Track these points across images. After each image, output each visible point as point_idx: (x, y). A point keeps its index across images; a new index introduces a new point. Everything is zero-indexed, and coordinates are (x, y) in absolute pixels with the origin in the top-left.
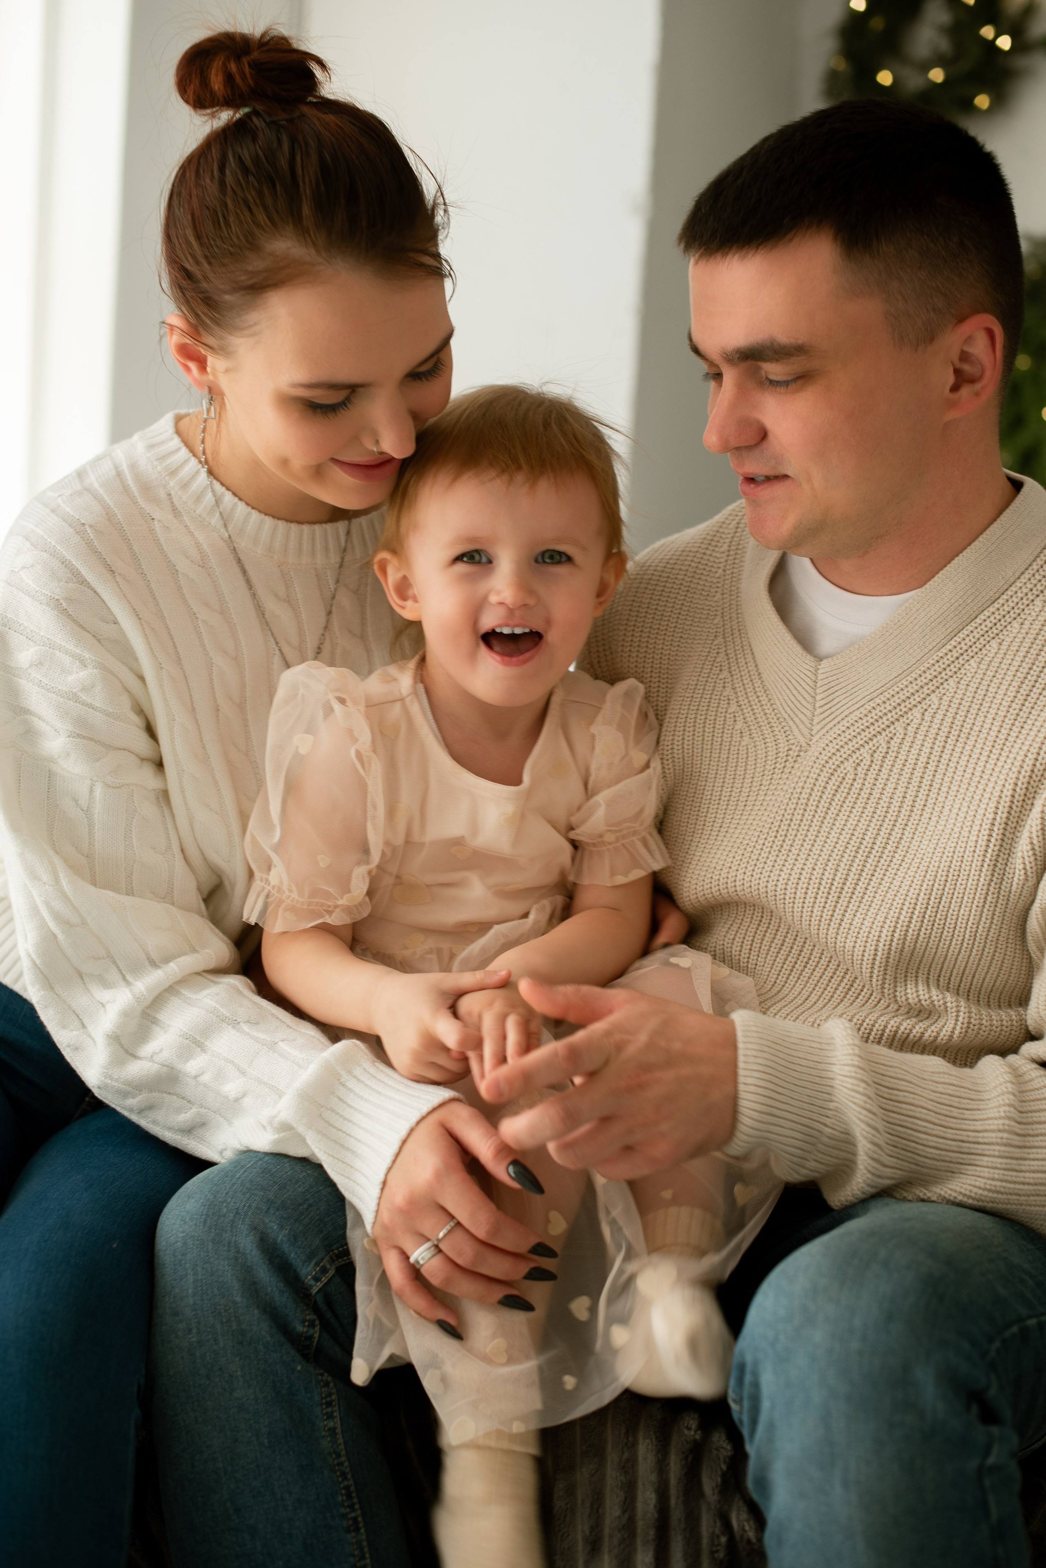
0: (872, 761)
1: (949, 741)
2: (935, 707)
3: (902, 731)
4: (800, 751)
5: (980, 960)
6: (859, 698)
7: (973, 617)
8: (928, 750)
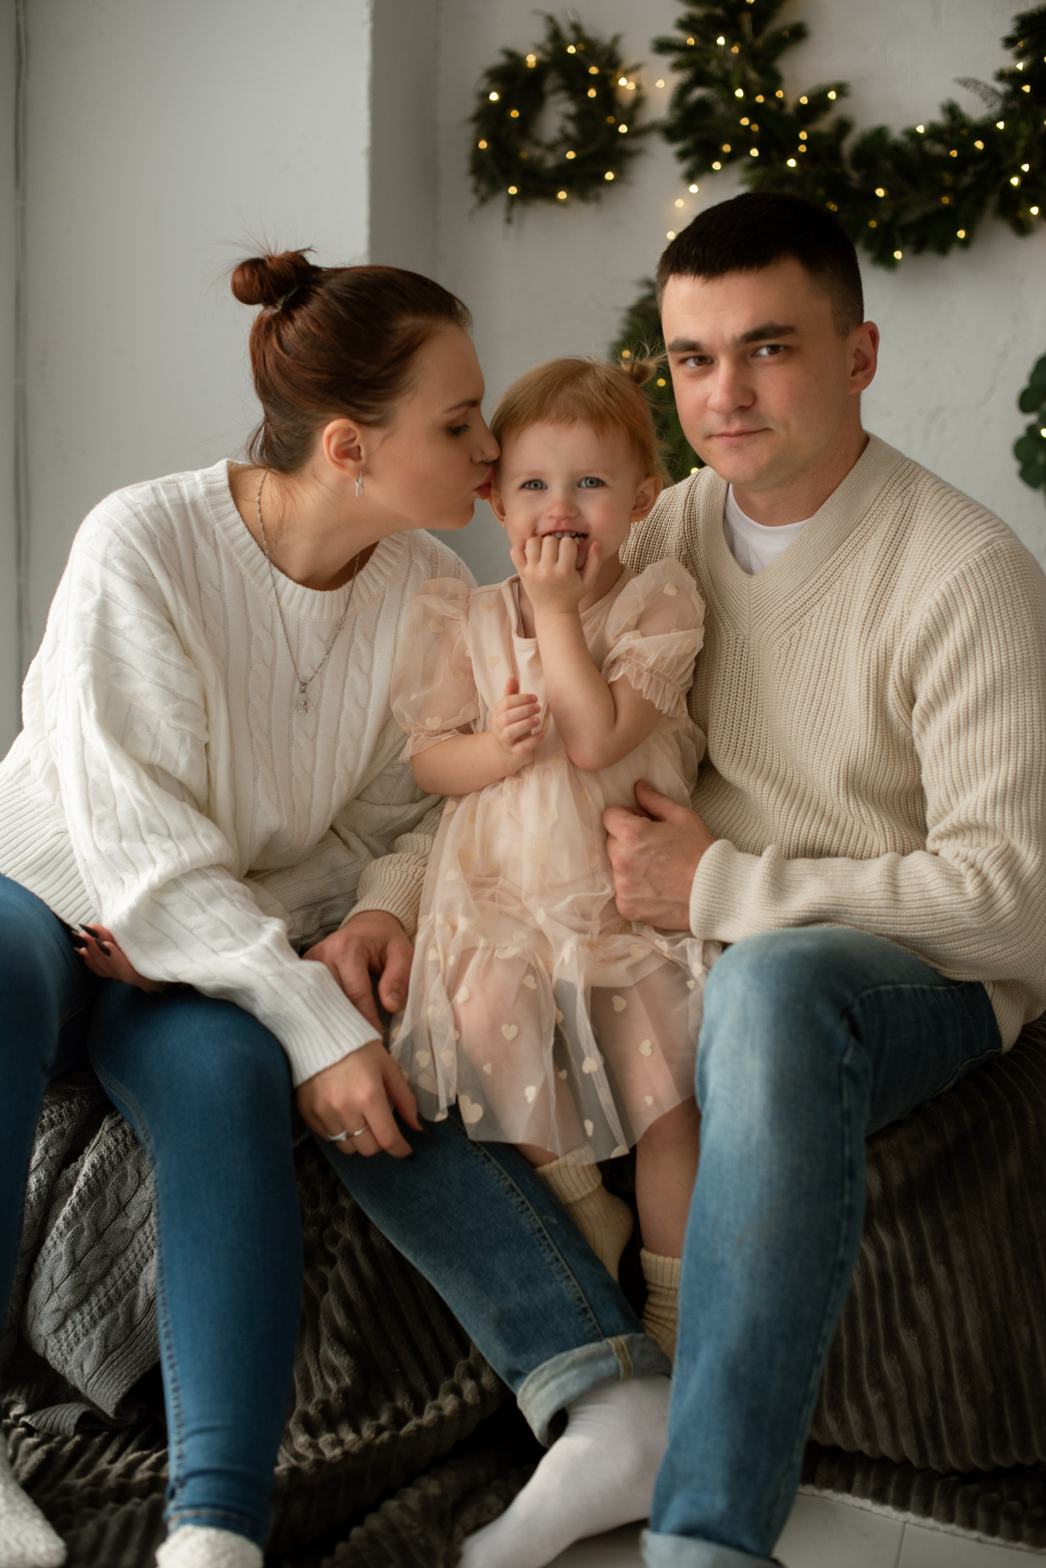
0: (791, 644)
1: (841, 625)
2: (829, 602)
3: (808, 621)
4: (744, 639)
5: (877, 773)
6: (776, 602)
7: (847, 535)
8: (827, 632)
